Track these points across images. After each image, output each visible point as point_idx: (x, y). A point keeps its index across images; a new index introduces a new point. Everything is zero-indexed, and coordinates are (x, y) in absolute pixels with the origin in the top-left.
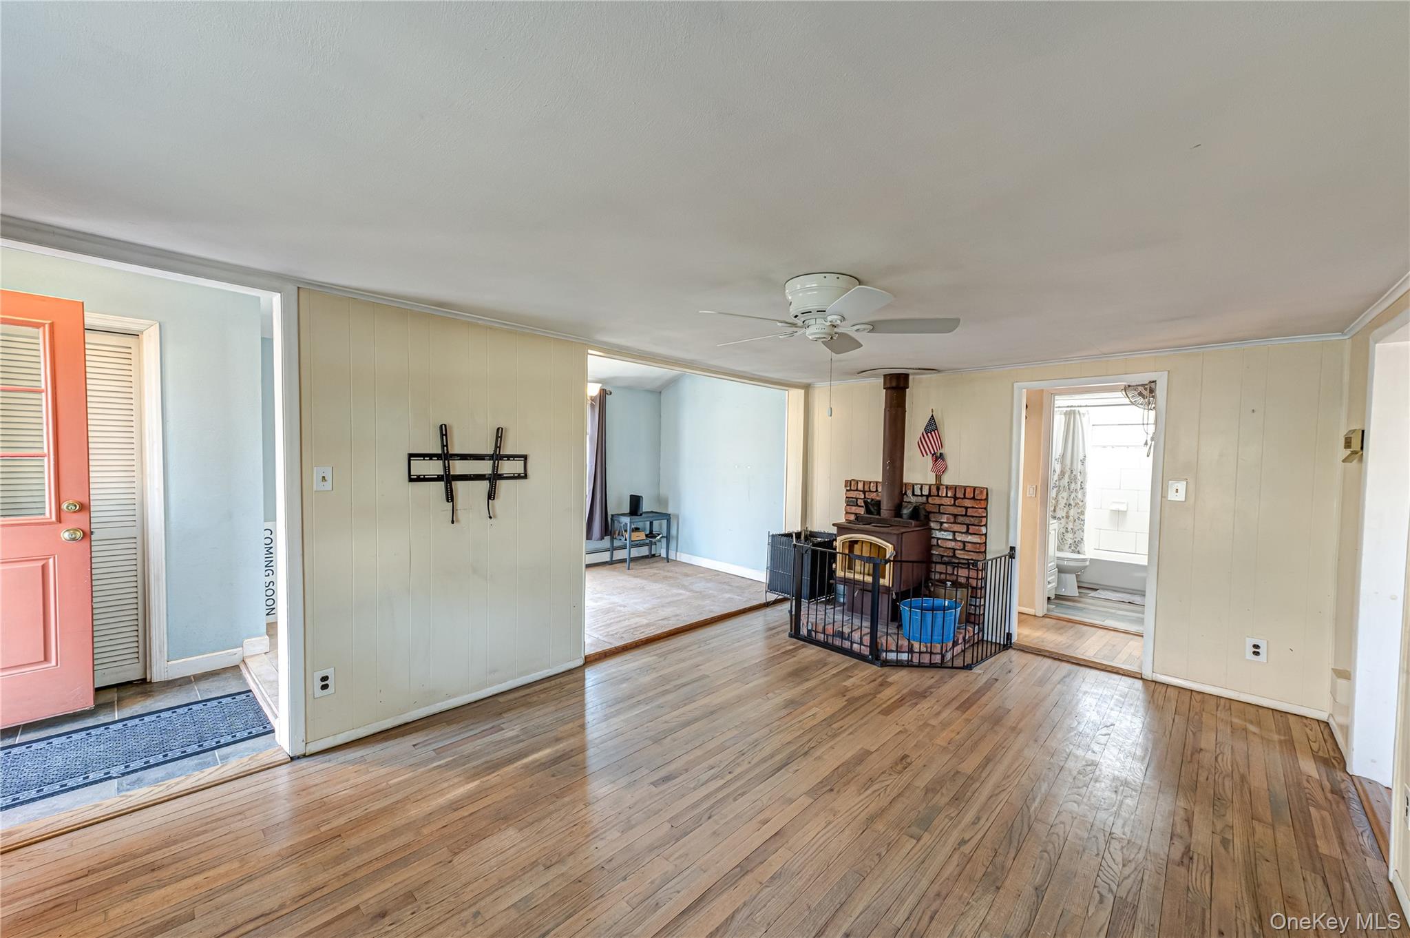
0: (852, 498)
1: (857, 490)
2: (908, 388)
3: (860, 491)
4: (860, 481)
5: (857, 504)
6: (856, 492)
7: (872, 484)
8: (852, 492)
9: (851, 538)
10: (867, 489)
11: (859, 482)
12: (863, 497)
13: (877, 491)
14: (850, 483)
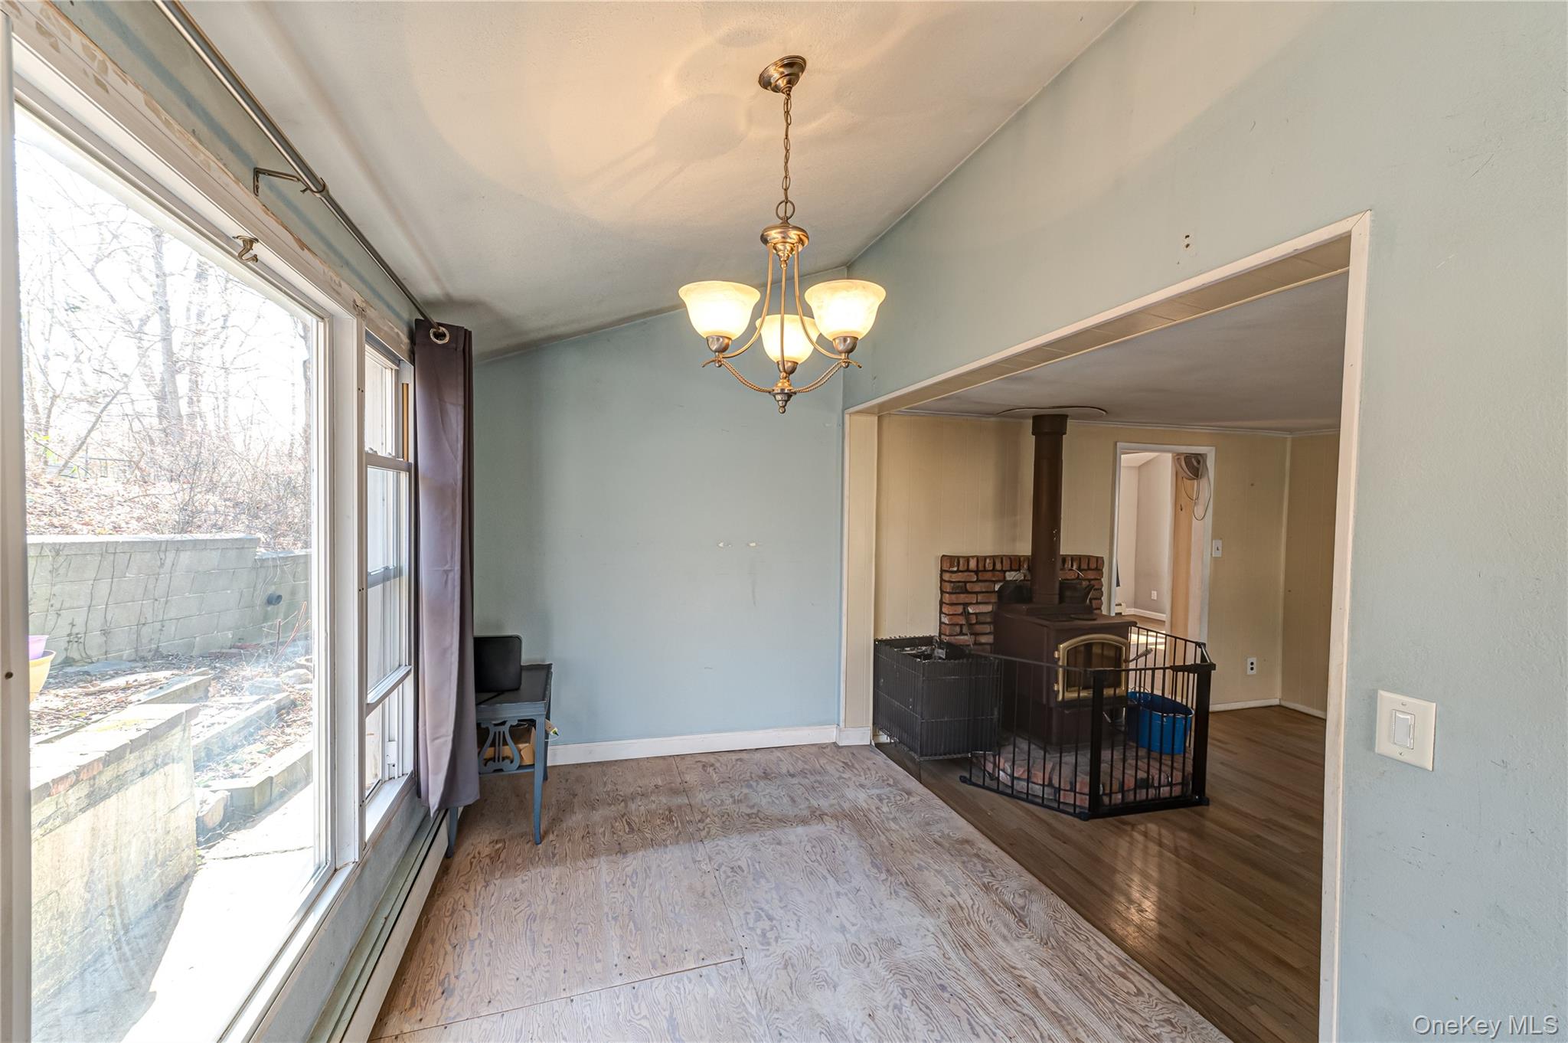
0: (959, 582)
1: (968, 570)
2: (1065, 433)
3: (972, 571)
4: (973, 557)
5: (966, 590)
6: (966, 574)
7: (988, 561)
8: (960, 574)
9: (1085, 640)
10: (981, 568)
11: (971, 559)
12: (975, 579)
13: (994, 569)
14: (956, 560)
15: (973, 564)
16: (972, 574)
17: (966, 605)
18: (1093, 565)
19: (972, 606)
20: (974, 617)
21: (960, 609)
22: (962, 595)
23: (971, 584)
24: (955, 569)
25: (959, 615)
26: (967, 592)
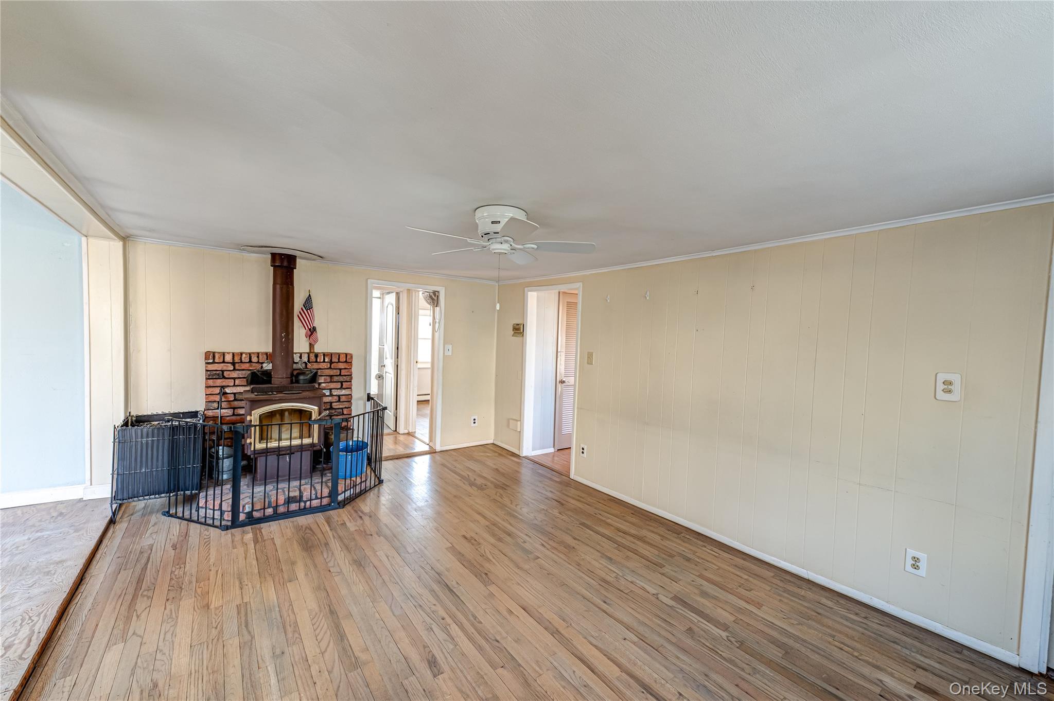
0: (216, 370)
1: (224, 362)
2: (295, 267)
4: (228, 352)
6: (222, 365)
7: (244, 355)
8: (215, 364)
10: (237, 361)
11: (226, 354)
12: (232, 369)
13: (250, 361)
14: (212, 354)
15: (228, 358)
16: (229, 364)
17: (223, 387)
18: (343, 359)
19: (229, 388)
20: (233, 395)
21: (217, 390)
22: (219, 380)
23: (228, 372)
24: (211, 361)
25: (217, 394)
26: (224, 377)
